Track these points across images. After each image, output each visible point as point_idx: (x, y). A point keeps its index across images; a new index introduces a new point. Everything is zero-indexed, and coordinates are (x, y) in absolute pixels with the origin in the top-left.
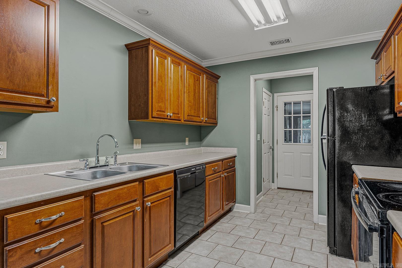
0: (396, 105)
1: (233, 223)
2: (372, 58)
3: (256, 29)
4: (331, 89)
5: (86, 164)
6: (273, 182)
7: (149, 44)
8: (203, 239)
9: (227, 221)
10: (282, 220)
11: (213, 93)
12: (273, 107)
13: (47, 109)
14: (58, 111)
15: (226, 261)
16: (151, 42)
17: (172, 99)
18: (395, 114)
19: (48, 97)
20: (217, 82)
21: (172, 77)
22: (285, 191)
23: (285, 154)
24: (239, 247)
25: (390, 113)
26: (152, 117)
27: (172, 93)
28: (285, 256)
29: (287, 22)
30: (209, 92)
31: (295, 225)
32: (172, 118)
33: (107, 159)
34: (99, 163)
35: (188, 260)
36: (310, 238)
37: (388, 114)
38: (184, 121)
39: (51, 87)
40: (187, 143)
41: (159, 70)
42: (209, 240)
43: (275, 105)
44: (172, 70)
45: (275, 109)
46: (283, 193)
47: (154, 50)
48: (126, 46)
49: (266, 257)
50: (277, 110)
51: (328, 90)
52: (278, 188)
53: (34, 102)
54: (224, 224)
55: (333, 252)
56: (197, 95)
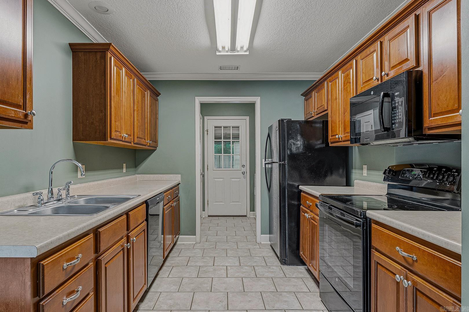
0: (330, 137)
1: (185, 256)
2: (302, 95)
3: (218, 54)
4: (282, 120)
5: (39, 198)
6: (204, 210)
7: (108, 49)
8: (163, 277)
9: (176, 255)
10: (228, 245)
11: (155, 113)
12: (204, 132)
13: (23, 125)
14: (32, 129)
15: (201, 291)
16: (111, 47)
17: (126, 117)
18: (327, 144)
19: (25, 109)
20: (157, 100)
21: (126, 92)
22: (217, 218)
23: (216, 180)
24: (205, 276)
25: (323, 143)
26: (111, 138)
27: (126, 110)
28: (250, 275)
29: (248, 53)
30: (151, 111)
31: (243, 248)
32: (126, 140)
33: (60, 192)
34: (53, 197)
35: (160, 299)
36: (260, 256)
37: (320, 144)
38: (134, 144)
39: (29, 96)
40: (124, 170)
41: (116, 83)
42: (170, 276)
43: (205, 129)
44: (126, 84)
45: (206, 133)
46: (215, 220)
47: (112, 58)
48: (70, 45)
49: (234, 278)
50: (207, 134)
51: (279, 121)
52: (209, 216)
53: (13, 115)
54: (175, 258)
55: (284, 262)
56: (143, 113)
